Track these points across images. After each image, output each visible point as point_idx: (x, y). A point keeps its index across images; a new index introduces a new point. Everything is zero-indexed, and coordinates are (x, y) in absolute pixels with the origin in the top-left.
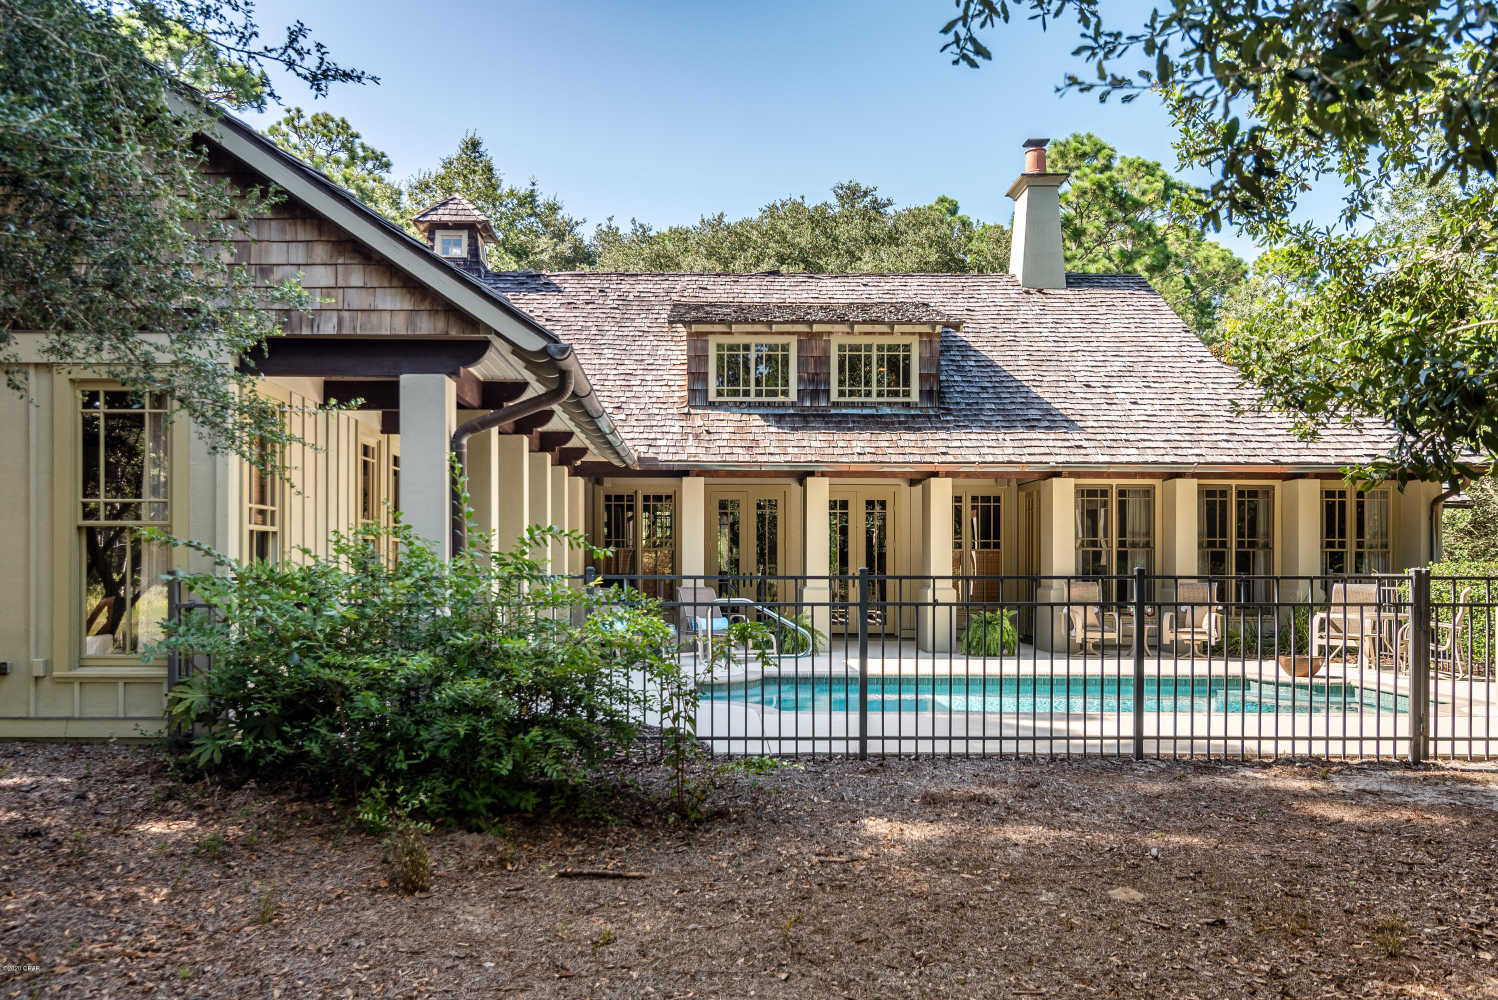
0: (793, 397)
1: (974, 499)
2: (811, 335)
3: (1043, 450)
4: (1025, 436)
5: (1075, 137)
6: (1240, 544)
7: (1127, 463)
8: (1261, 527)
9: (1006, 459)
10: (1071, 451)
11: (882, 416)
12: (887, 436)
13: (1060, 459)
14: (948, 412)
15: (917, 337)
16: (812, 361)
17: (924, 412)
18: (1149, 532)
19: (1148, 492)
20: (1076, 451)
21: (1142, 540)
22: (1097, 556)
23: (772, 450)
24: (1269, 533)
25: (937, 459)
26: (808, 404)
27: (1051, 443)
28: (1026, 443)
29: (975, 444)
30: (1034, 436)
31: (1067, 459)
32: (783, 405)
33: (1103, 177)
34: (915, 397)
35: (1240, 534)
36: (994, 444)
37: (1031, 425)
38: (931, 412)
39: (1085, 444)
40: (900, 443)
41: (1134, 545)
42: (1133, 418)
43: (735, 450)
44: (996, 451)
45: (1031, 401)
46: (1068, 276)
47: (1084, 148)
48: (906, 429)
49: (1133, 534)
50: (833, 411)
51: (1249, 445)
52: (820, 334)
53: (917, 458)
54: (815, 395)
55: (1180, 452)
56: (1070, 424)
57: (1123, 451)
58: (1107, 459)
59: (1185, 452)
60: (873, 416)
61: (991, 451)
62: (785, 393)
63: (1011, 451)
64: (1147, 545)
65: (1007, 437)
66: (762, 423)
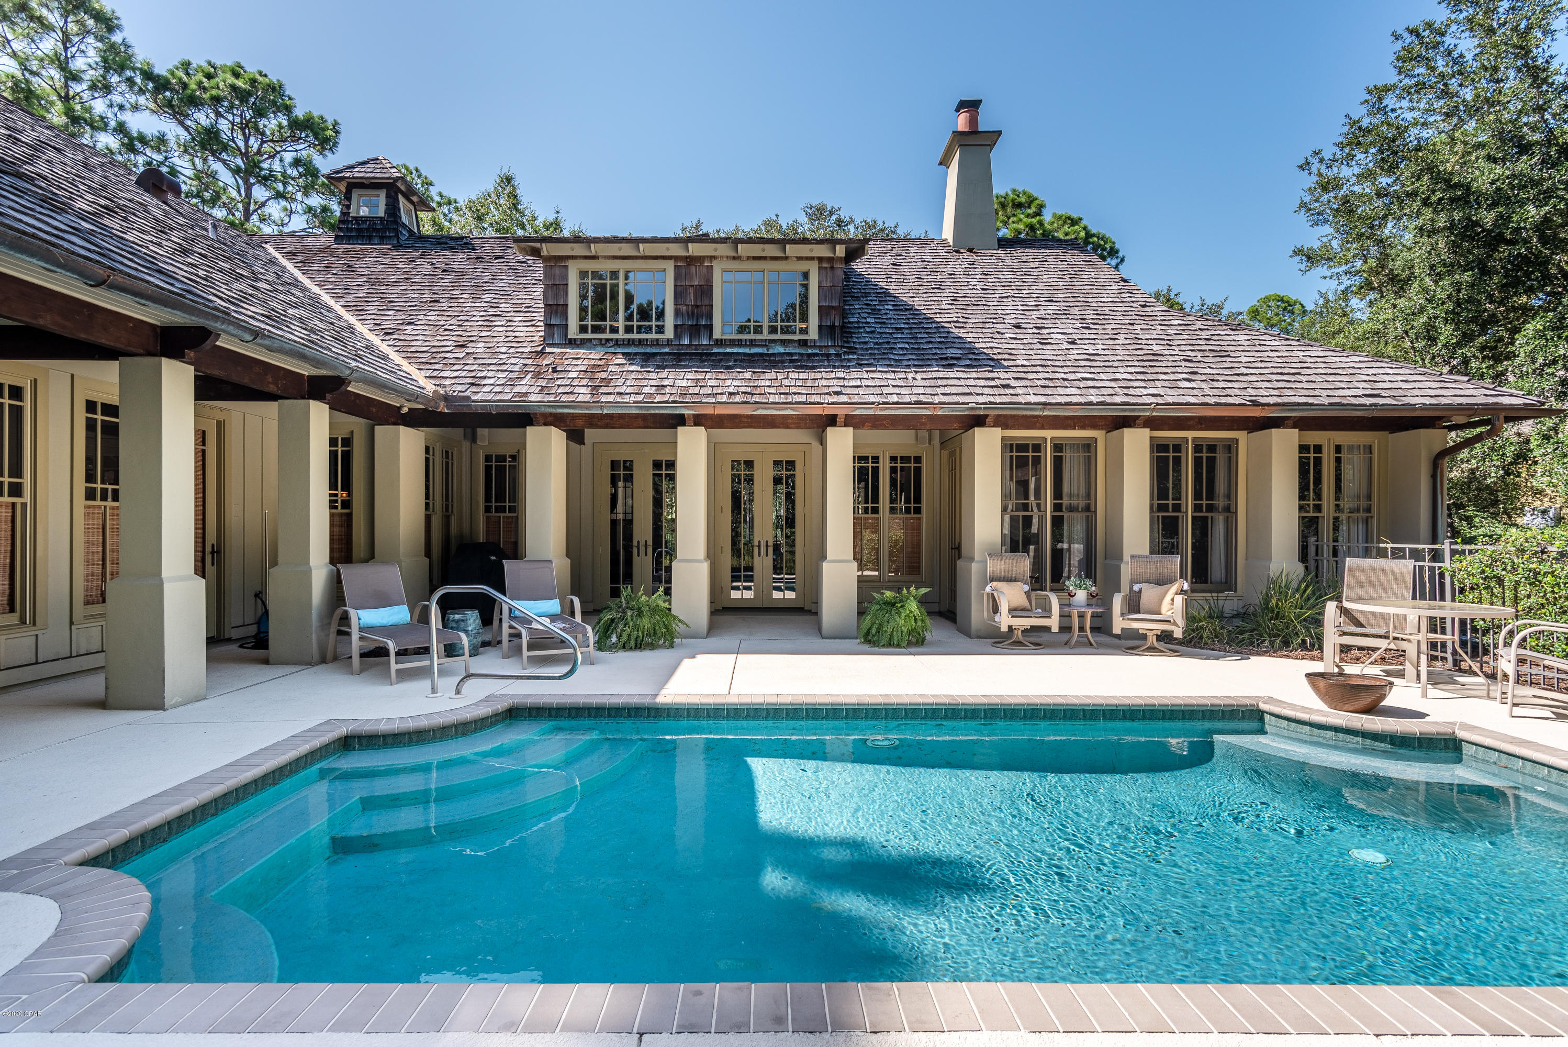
0: (669, 333)
1: (893, 459)
2: (691, 260)
3: (960, 390)
4: (941, 375)
5: (1014, 191)
6: (1197, 508)
7: (1066, 404)
8: (1221, 486)
9: (914, 398)
10: (996, 391)
11: (773, 354)
12: (772, 375)
13: (981, 399)
14: (852, 351)
15: (816, 263)
16: (691, 290)
17: (824, 351)
18: (1090, 493)
19: (1088, 447)
20: (1002, 391)
21: (1082, 503)
22: (1028, 521)
23: (622, 390)
24: (1231, 494)
25: (827, 399)
26: (687, 342)
27: (972, 382)
28: (940, 382)
29: (878, 383)
30: (952, 375)
31: (991, 399)
32: (657, 343)
33: (1034, 221)
34: (813, 334)
35: (1197, 495)
36: (901, 383)
37: (949, 363)
38: (832, 351)
39: (1013, 383)
40: (785, 382)
41: (1071, 509)
42: (1072, 357)
43: (577, 390)
44: (903, 391)
45: (949, 340)
46: (1000, 240)
47: (1019, 200)
48: (796, 367)
49: (1071, 496)
50: (715, 350)
51: (1216, 384)
52: (701, 259)
53: (803, 398)
54: (695, 331)
55: (1131, 391)
56: (995, 364)
57: (1061, 391)
58: (1042, 399)
59: (1138, 391)
60: (761, 355)
61: (897, 390)
62: (660, 329)
63: (921, 391)
64: (1087, 508)
65: (919, 376)
66: (624, 361)
